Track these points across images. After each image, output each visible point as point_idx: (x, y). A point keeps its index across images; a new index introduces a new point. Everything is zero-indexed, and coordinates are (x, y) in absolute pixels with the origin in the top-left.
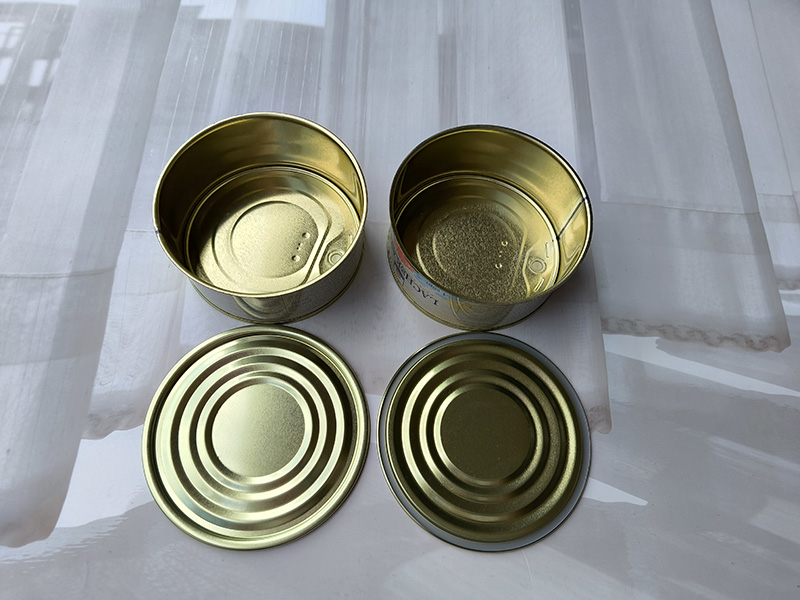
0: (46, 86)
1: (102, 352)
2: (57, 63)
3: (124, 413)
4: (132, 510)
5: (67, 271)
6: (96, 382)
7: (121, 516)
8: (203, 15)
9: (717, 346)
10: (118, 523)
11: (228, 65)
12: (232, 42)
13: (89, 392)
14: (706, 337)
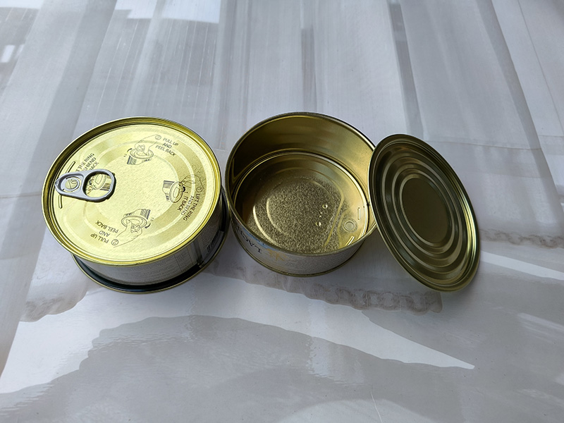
0: (12, 63)
1: (41, 254)
2: (22, 47)
3: (54, 301)
4: (58, 379)
5: (18, 192)
6: (34, 276)
7: (48, 384)
8: (131, 16)
9: (519, 244)
10: (45, 389)
11: (148, 47)
12: (151, 33)
13: (27, 285)
14: (509, 238)
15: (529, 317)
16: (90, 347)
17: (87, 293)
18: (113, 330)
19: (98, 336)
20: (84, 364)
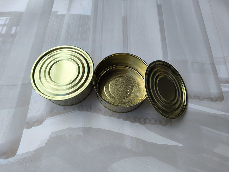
0: (16, 33)
1: (30, 105)
2: (19, 27)
3: (36, 122)
4: (38, 149)
5: (20, 83)
6: (28, 113)
8: (58, 14)
9: (202, 100)
10: (33, 152)
11: (65, 27)
12: (66, 20)
13: (26, 116)
14: (199, 98)
15: (205, 128)
16: (48, 138)
17: (47, 119)
18: (56, 132)
19: (51, 134)
20: (46, 144)
